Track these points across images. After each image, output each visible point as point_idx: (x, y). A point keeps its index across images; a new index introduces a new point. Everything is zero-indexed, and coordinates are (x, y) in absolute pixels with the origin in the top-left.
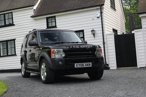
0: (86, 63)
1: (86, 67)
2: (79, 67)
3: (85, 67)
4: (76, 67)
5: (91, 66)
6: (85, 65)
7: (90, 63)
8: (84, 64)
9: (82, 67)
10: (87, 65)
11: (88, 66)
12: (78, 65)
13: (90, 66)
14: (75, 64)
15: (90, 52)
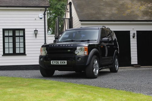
0: (61, 61)
1: (61, 64)
2: (54, 64)
3: (59, 64)
4: (52, 64)
5: (66, 64)
6: (60, 63)
7: (64, 61)
8: (59, 61)
9: (57, 64)
10: (62, 62)
11: (63, 64)
12: (54, 62)
13: (64, 64)
14: (52, 61)
15: (69, 51)
